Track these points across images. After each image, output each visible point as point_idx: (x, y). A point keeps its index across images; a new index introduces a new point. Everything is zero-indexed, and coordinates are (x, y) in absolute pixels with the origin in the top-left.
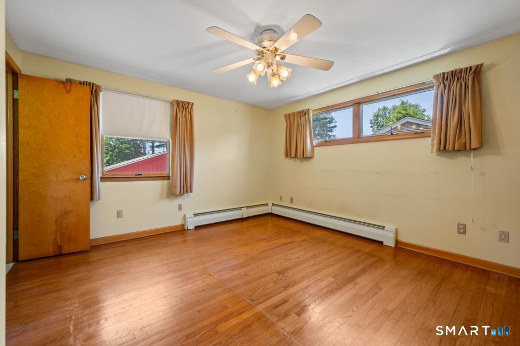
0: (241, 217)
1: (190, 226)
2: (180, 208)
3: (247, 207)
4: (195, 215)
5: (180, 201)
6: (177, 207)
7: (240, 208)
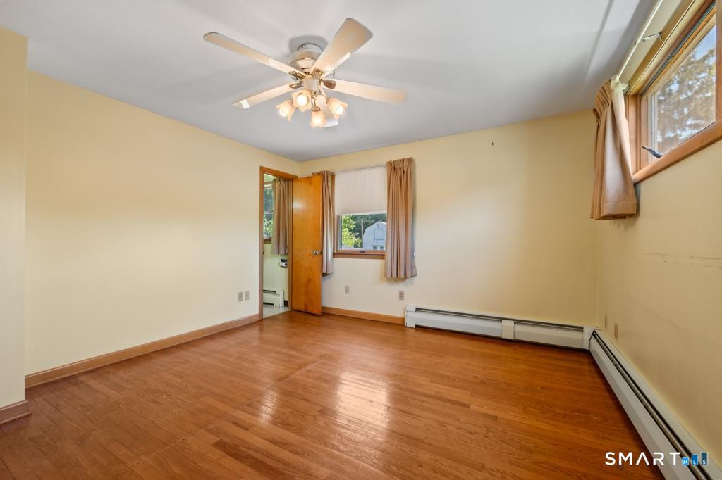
0: (499, 336)
1: (410, 323)
2: (401, 295)
3: (517, 322)
4: (418, 310)
5: (401, 287)
6: (397, 295)
7: (499, 319)
